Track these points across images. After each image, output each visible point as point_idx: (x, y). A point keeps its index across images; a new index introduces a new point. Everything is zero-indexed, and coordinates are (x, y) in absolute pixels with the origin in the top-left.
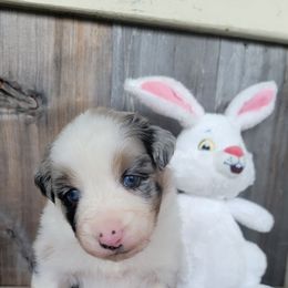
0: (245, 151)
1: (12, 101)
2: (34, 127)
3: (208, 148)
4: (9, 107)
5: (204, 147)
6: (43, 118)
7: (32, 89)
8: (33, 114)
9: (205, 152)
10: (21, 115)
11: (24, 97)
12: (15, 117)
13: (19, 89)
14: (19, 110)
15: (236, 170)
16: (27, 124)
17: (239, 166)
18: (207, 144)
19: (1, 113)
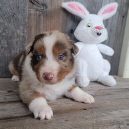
0: (104, 28)
1: (35, 7)
2: (42, 17)
4: (33, 9)
5: (88, 26)
6: (46, 14)
7: (42, 2)
8: (42, 12)
9: (89, 28)
10: (38, 12)
11: (39, 5)
12: (35, 12)
13: (38, 2)
14: (37, 10)
15: (99, 34)
16: (40, 15)
18: (90, 25)
19: (31, 11)
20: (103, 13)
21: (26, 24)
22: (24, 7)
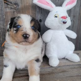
1: (9, 6)
3: (57, 17)
6: (18, 10)
7: (14, 2)
8: (15, 9)
9: (56, 18)
10: (12, 10)
11: (12, 5)
12: (10, 10)
13: (11, 3)
14: (11, 8)
16: (14, 12)
17: (65, 22)
19: (6, 10)
20: (67, 5)
21: (4, 20)
22: (1, 8)
